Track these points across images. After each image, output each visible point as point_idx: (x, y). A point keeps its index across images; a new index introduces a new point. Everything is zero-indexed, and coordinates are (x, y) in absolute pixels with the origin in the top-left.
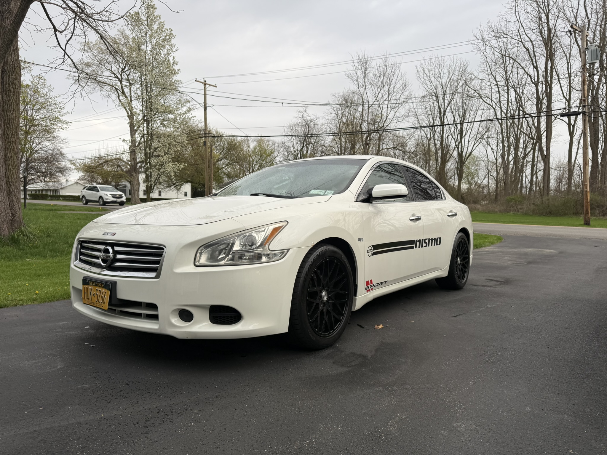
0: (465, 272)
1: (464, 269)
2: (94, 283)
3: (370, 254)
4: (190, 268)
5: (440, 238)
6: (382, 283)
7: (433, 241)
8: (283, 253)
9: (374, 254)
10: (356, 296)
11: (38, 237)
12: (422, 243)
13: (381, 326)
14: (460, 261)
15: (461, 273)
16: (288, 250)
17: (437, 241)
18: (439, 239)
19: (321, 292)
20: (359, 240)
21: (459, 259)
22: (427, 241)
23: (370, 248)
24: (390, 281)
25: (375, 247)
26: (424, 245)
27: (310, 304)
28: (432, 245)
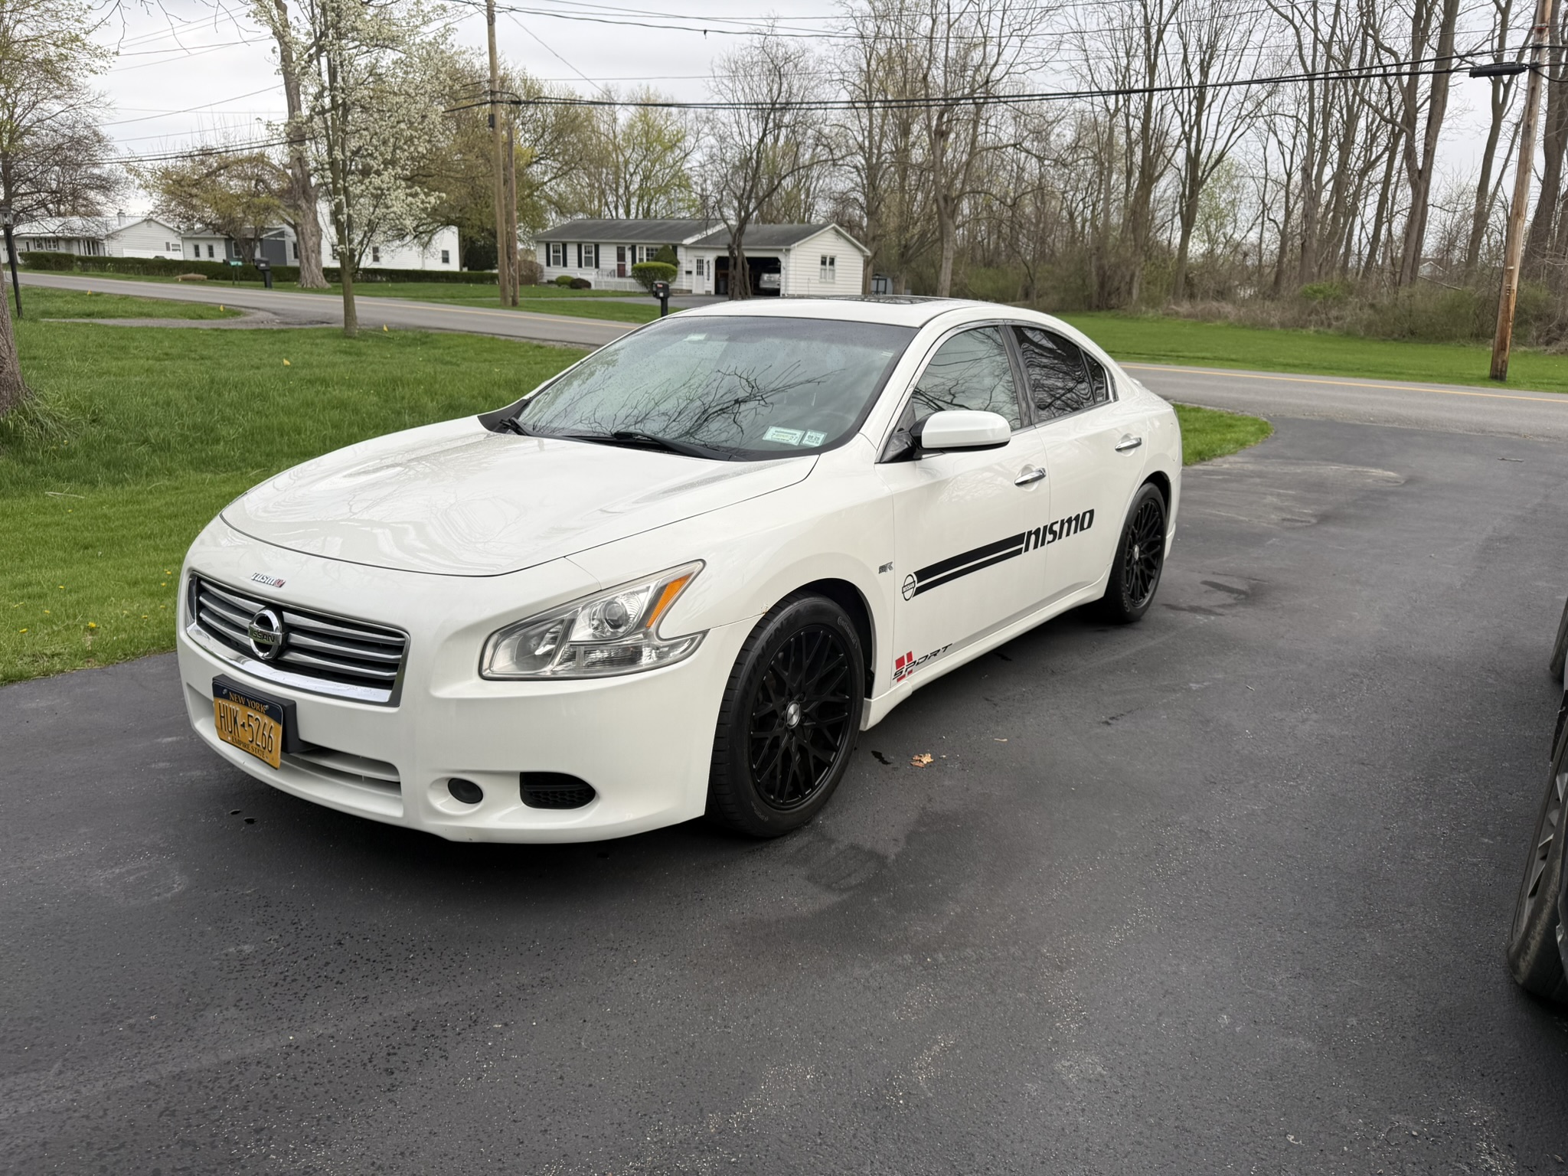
0: (1150, 578)
1: (1147, 572)
2: (242, 700)
3: (908, 594)
4: (472, 688)
5: (1092, 512)
6: (935, 654)
7: (1074, 523)
8: (693, 640)
9: (919, 591)
10: (870, 697)
11: (68, 426)
12: (1041, 536)
13: (927, 759)
14: (1141, 552)
15: (1140, 582)
16: (705, 633)
17: (1081, 522)
18: (1088, 515)
19: (785, 707)
20: (883, 569)
21: (1136, 549)
22: (1056, 528)
23: (910, 580)
24: (956, 644)
25: (922, 574)
26: (1049, 537)
27: (756, 744)
28: (1068, 534)
